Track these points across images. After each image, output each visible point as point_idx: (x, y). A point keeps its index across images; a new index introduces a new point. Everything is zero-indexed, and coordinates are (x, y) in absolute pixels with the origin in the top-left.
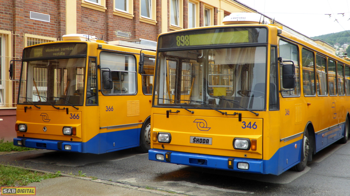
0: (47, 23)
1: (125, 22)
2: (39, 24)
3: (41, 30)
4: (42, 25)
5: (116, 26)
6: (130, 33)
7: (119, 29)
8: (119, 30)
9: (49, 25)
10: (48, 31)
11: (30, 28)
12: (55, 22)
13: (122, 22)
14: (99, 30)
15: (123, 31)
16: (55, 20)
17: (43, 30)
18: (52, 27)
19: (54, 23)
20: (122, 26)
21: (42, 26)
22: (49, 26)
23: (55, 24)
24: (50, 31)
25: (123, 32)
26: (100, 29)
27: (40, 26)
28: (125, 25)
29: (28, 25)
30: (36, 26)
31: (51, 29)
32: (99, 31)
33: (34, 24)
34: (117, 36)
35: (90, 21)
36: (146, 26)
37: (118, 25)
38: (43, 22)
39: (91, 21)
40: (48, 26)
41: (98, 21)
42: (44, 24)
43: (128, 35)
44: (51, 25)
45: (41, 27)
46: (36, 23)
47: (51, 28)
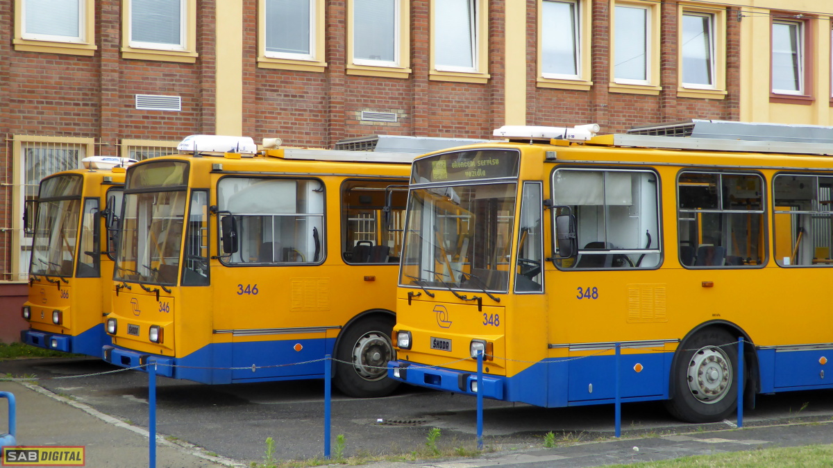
0: (175, 113)
1: (387, 88)
2: (156, 118)
3: (160, 128)
4: (163, 118)
5: (358, 100)
6: (401, 111)
7: (366, 106)
8: (368, 109)
9: (179, 116)
10: (177, 129)
11: (136, 127)
12: (193, 109)
13: (376, 89)
14: (308, 113)
15: (381, 108)
16: (192, 105)
17: (165, 128)
18: (185, 119)
19: (191, 112)
20: (376, 97)
21: (162, 121)
22: (180, 119)
23: (193, 112)
24: (181, 129)
25: (379, 111)
26: (311, 111)
27: (158, 120)
28: (387, 94)
29: (132, 122)
30: (148, 123)
31: (183, 124)
32: (306, 115)
33: (144, 117)
34: (362, 123)
35: (282, 97)
36: (453, 89)
37: (362, 96)
38: (165, 112)
39: (285, 96)
40: (177, 119)
41: (305, 95)
42: (166, 116)
43: (396, 117)
44: (183, 117)
45: (160, 123)
46: (147, 115)
47: (183, 121)
